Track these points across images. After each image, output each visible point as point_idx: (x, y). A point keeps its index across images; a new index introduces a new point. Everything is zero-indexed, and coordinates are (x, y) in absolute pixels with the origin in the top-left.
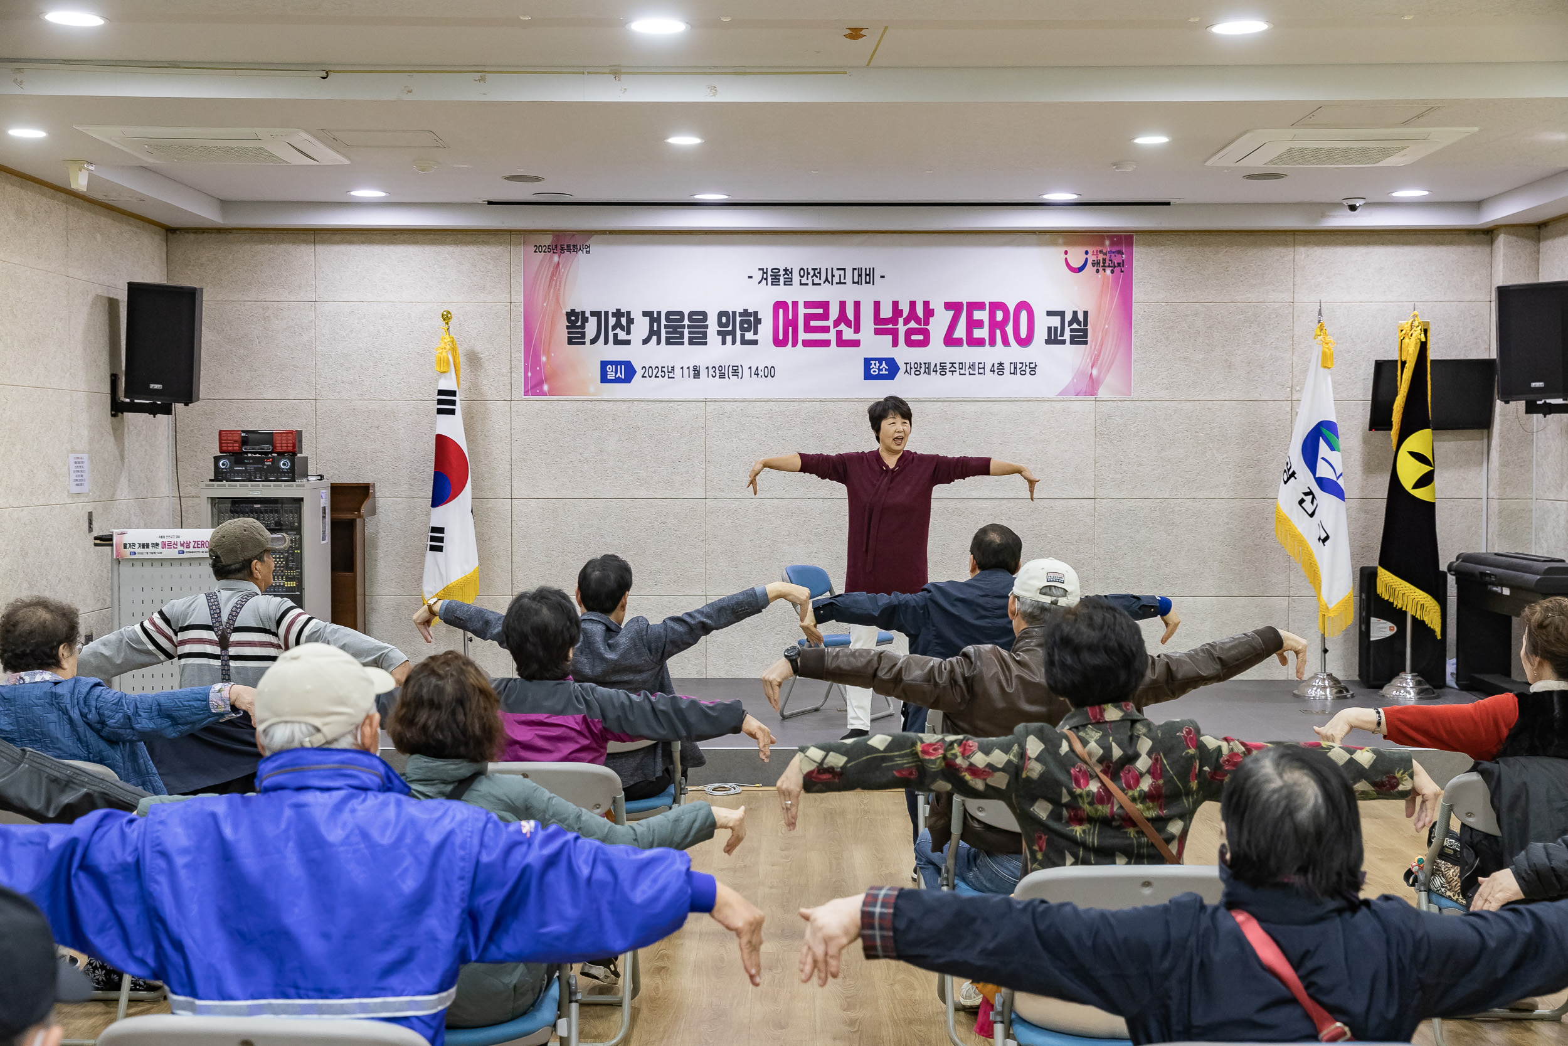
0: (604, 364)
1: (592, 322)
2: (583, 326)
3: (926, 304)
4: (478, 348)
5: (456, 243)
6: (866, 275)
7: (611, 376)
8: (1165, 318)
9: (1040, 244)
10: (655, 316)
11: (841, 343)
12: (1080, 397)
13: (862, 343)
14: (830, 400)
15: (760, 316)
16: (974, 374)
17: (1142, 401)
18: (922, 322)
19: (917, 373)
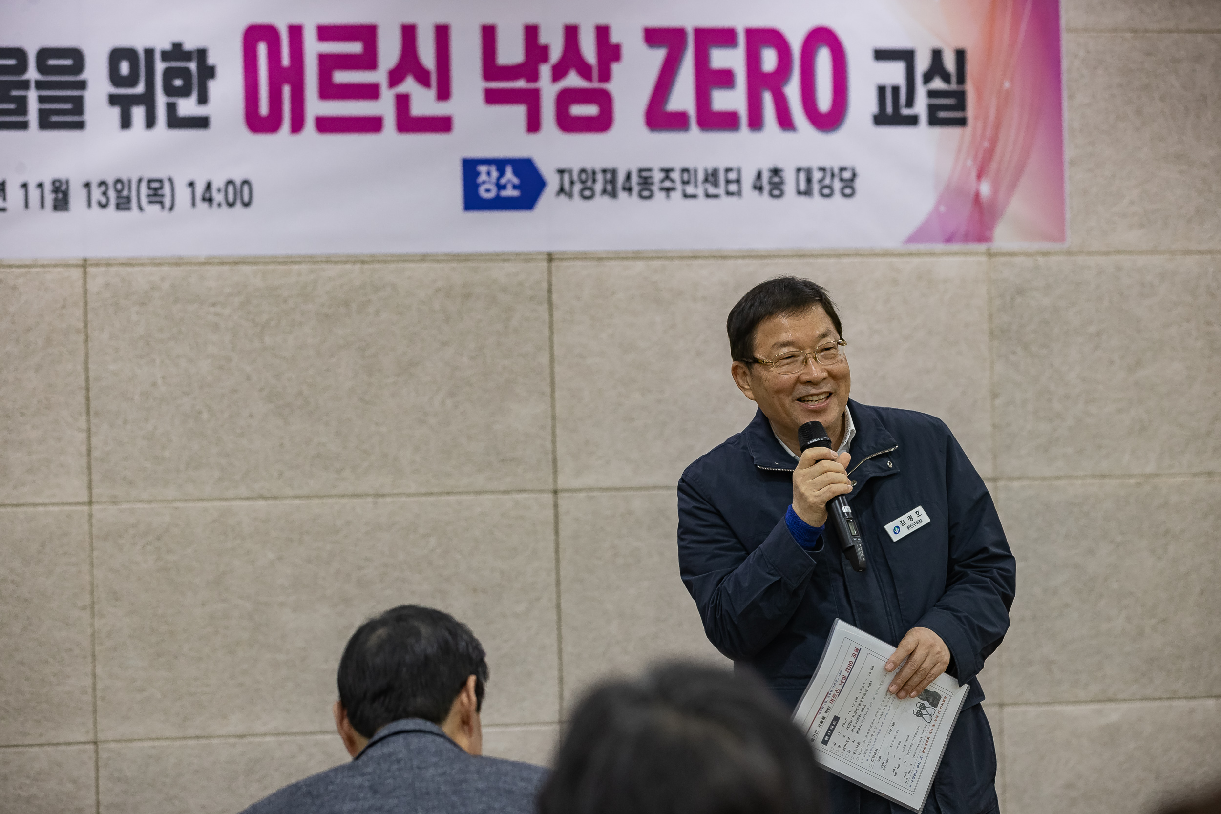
3: (602, 32)
8: (1131, 66)
11: (408, 122)
12: (955, 247)
13: (457, 124)
14: (386, 260)
15: (211, 60)
16: (716, 196)
17: (1089, 254)
18: (595, 73)
19: (587, 193)
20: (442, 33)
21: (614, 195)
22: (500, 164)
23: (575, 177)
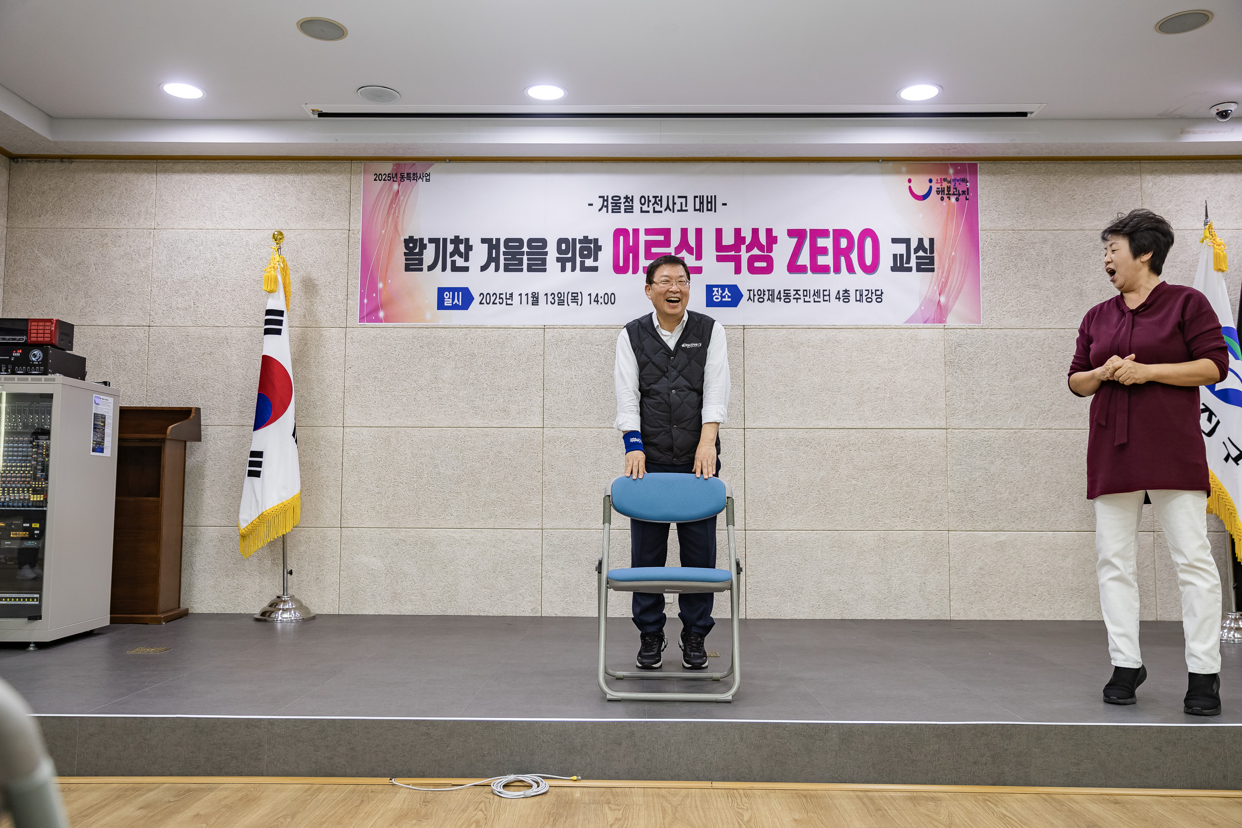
0: (441, 291)
1: (431, 249)
2: (421, 253)
3: (769, 231)
4: (314, 275)
6: (708, 202)
7: (448, 302)
8: (1012, 245)
9: (883, 172)
10: (494, 243)
12: (928, 325)
13: (704, 270)
15: (600, 243)
16: (819, 302)
17: (992, 329)
18: (766, 249)
19: (761, 300)
20: (699, 232)
21: (773, 301)
22: (723, 287)
23: (756, 293)
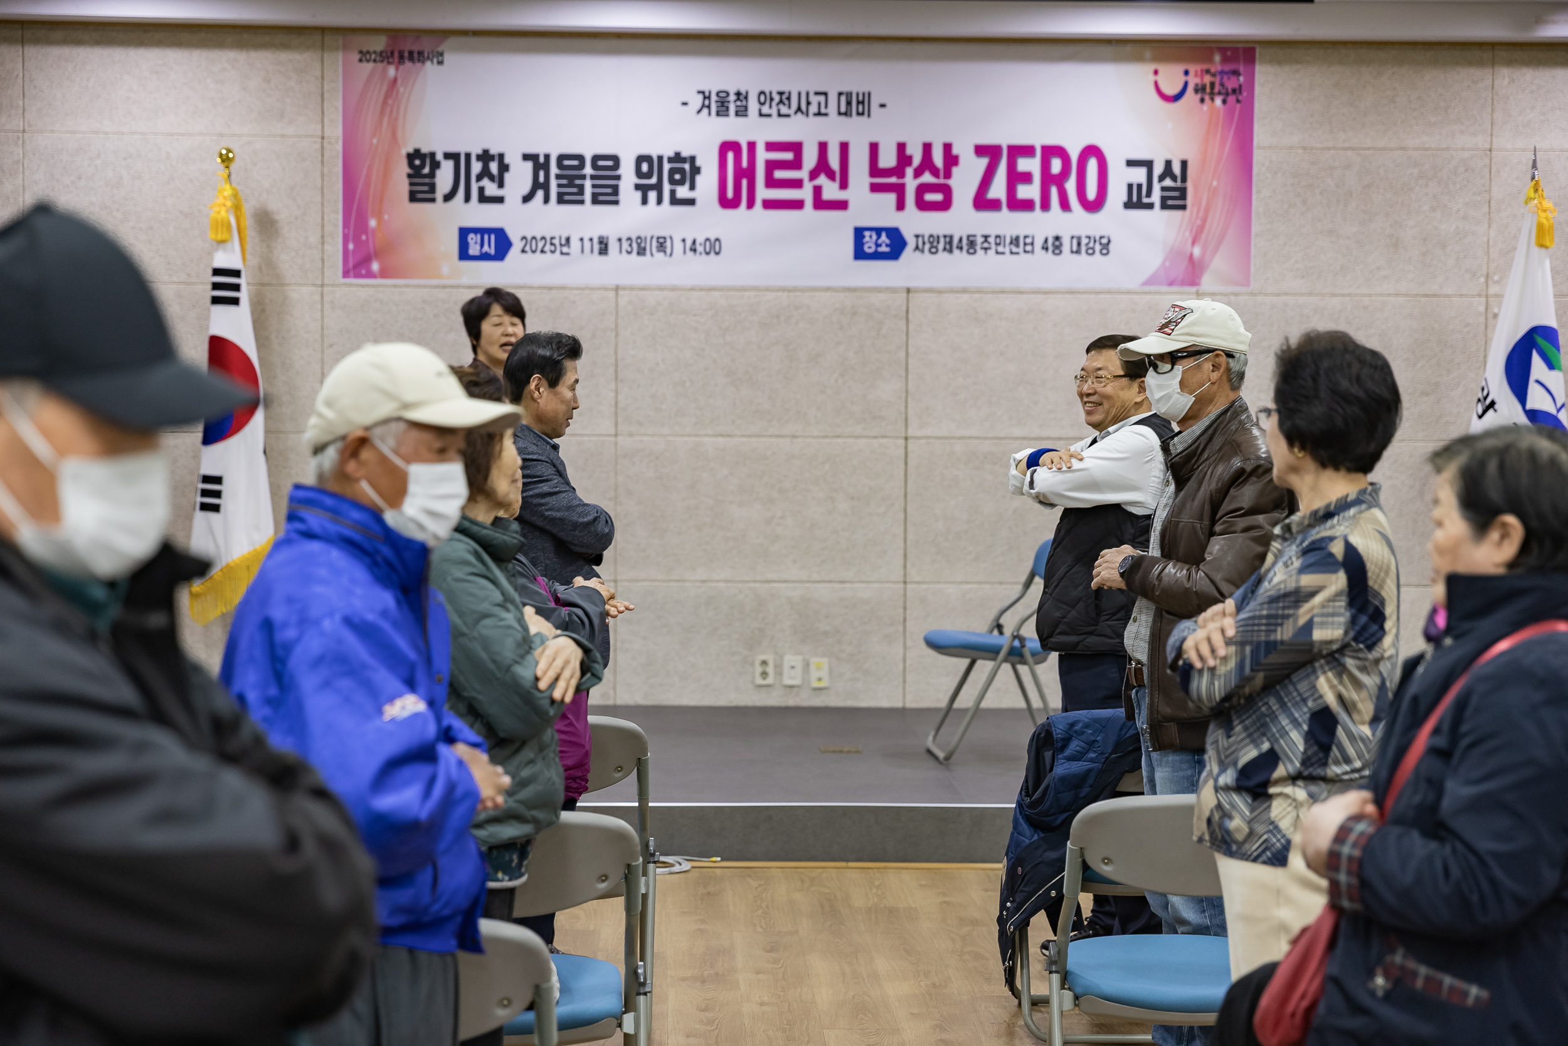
0: (464, 233)
1: (447, 168)
2: (432, 175)
3: (947, 147)
4: (272, 206)
5: (240, 45)
6: (858, 102)
7: (474, 250)
8: (1301, 172)
9: (1117, 59)
10: (542, 160)
11: (820, 204)
12: (1175, 289)
13: (851, 205)
14: (804, 290)
15: (698, 163)
16: (1017, 253)
17: (1266, 295)
18: (942, 174)
19: (934, 250)
20: (844, 147)
21: (951, 251)
22: (878, 231)
23: (926, 239)
